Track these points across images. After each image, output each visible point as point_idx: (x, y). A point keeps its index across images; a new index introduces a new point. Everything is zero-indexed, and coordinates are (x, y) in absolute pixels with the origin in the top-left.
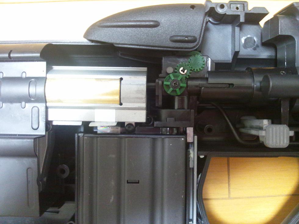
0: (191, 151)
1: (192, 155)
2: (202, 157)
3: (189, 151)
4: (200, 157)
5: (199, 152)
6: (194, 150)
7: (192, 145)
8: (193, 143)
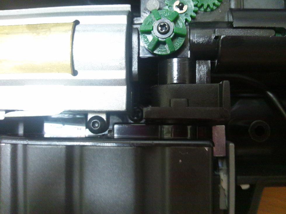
0: (223, 176)
1: (224, 185)
2: (245, 187)
3: (219, 176)
4: (241, 187)
5: (239, 177)
6: (228, 172)
7: (225, 163)
8: (226, 158)
